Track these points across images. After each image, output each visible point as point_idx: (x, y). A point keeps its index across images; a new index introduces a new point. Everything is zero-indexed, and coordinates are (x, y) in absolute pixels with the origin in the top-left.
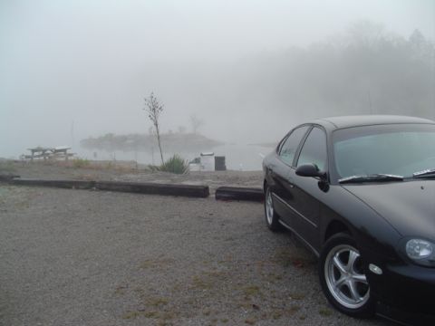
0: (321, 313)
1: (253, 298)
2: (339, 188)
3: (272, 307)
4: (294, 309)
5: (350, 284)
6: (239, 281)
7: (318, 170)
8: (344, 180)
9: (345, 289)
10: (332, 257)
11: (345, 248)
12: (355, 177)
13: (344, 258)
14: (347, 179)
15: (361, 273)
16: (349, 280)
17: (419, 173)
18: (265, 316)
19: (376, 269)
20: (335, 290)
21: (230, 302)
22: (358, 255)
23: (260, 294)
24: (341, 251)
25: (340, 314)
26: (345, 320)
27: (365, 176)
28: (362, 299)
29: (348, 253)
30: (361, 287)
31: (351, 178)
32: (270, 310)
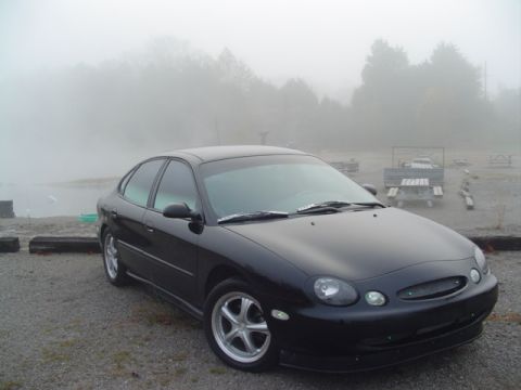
0: (213, 372)
1: (126, 365)
2: (220, 228)
3: (155, 374)
4: (181, 372)
5: (245, 335)
6: (101, 349)
7: (189, 210)
8: (223, 219)
9: (238, 343)
10: (220, 307)
11: (235, 296)
12: (235, 216)
13: (235, 307)
14: (227, 218)
15: (257, 321)
16: (242, 331)
17: (303, 209)
18: (150, 383)
19: (281, 315)
20: (225, 344)
21: (101, 373)
22: (251, 302)
23: (134, 359)
24: (230, 300)
25: (234, 371)
26: (241, 376)
27: (247, 214)
28: (259, 350)
29: (240, 300)
30: (257, 338)
31: (231, 217)
32: (152, 377)
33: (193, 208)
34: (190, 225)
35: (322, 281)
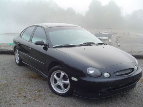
0: (50, 96)
1: (22, 93)
2: (54, 49)
3: (31, 96)
4: (40, 96)
5: (61, 85)
6: (14, 87)
7: (44, 43)
8: (55, 46)
9: (59, 87)
10: (53, 75)
11: (58, 72)
12: (59, 45)
13: (58, 75)
14: (56, 46)
15: (66, 80)
16: (61, 83)
17: (81, 44)
18: (30, 100)
19: (75, 79)
20: (54, 87)
21: (13, 95)
22: (64, 74)
23: (24, 91)
25: (57, 96)
26: (60, 98)
27: (63, 45)
28: (66, 89)
29: (60, 73)
30: (65, 86)
31: (58, 45)
32: (31, 97)
33: (45, 42)
34: (43, 47)
35: (89, 68)
